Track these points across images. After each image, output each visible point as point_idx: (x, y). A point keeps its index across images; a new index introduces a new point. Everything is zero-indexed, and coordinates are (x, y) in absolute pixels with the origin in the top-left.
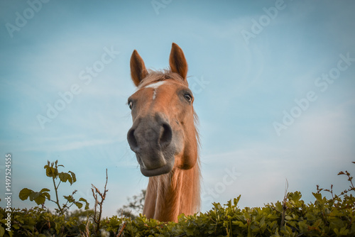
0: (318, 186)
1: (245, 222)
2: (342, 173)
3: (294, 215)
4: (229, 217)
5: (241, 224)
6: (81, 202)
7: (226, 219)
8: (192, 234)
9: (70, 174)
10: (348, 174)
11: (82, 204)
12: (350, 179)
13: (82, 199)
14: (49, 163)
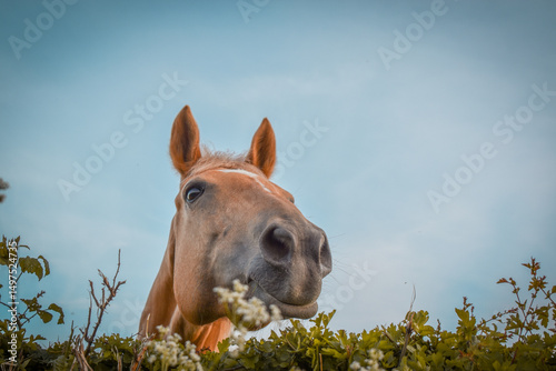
0: (465, 299)
1: (342, 351)
2: (503, 281)
3: (418, 346)
4: (317, 341)
5: (337, 354)
6: (51, 312)
7: (311, 344)
8: (253, 367)
9: (41, 261)
10: (513, 283)
11: (51, 316)
12: (516, 291)
13: (54, 307)
14: (5, 239)
